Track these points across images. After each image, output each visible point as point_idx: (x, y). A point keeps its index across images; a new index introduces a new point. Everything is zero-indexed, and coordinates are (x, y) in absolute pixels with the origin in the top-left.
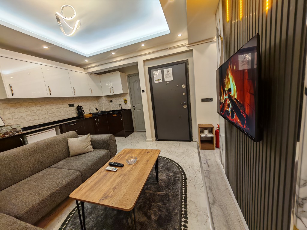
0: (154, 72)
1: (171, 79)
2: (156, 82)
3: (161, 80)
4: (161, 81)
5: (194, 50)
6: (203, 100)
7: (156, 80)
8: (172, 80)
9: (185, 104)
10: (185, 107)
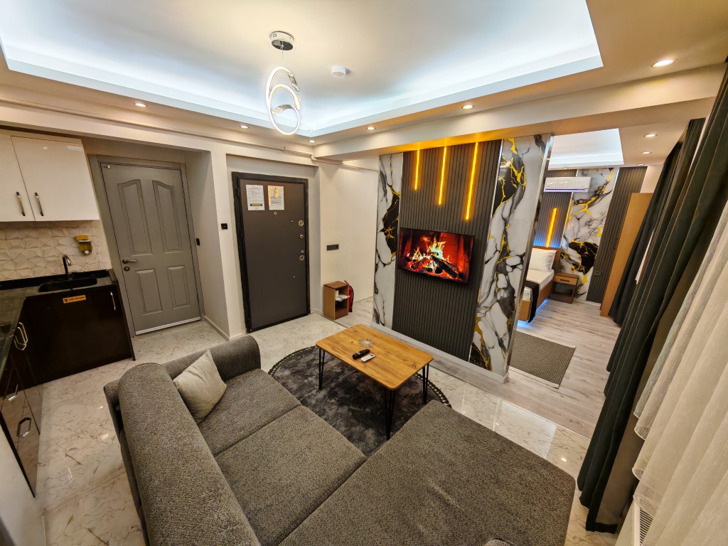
0: (248, 187)
1: (281, 207)
2: (250, 208)
3: (262, 205)
4: (262, 208)
5: (320, 170)
6: (330, 248)
7: (251, 205)
8: (283, 209)
9: (302, 254)
10: (302, 258)
